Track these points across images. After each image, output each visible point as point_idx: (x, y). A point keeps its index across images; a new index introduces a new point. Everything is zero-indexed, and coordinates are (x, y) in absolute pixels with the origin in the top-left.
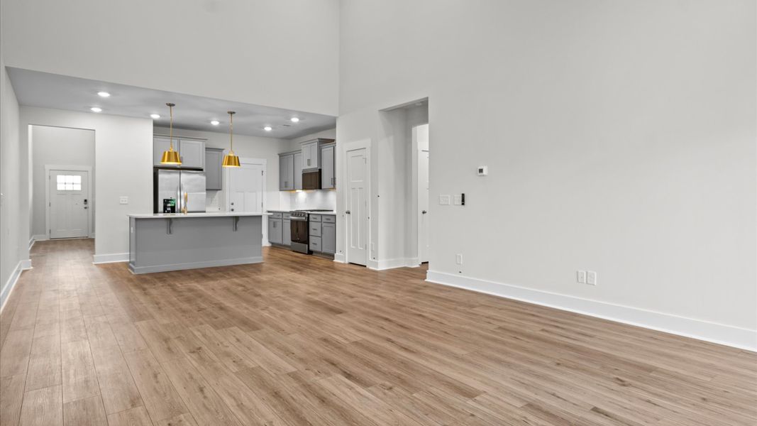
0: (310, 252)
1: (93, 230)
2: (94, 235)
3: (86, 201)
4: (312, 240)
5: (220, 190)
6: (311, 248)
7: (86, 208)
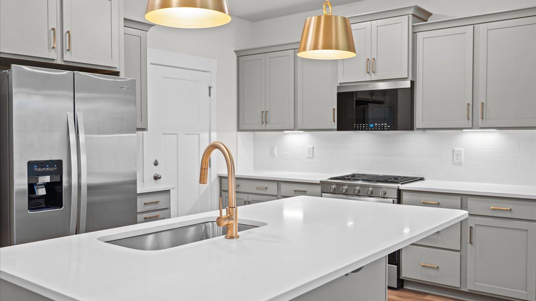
5: (144, 129)
6: (405, 274)
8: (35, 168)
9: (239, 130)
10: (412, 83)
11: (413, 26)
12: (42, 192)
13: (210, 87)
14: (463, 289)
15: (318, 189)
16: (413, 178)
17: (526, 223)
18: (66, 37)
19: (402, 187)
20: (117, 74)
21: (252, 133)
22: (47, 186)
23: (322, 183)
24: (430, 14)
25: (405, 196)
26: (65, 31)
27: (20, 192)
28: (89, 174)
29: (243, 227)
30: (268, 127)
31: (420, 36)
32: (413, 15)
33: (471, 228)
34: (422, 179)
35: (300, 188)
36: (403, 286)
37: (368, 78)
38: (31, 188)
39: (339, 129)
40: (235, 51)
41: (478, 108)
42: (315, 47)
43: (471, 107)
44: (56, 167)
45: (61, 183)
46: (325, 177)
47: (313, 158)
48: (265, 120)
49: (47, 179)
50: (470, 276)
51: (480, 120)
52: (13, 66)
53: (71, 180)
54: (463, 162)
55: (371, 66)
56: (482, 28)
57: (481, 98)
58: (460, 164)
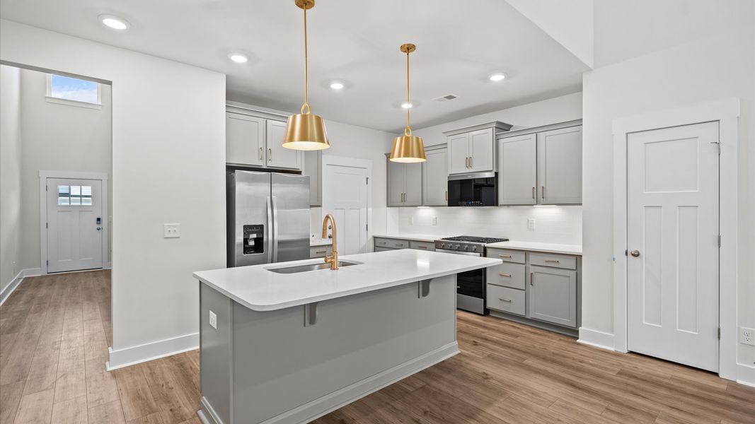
0: (487, 312)
1: (110, 259)
2: (111, 265)
3: (99, 219)
4: (490, 290)
5: (319, 206)
6: (489, 305)
7: (99, 229)
8: (248, 229)
9: (388, 206)
10: (497, 174)
11: (496, 135)
12: (252, 243)
13: (367, 178)
14: (527, 317)
15: (434, 246)
16: (498, 239)
17: (568, 271)
18: (269, 152)
19: (486, 245)
20: (299, 173)
21: (397, 208)
22: (255, 239)
23: (436, 242)
24: (511, 126)
25: (489, 251)
26: (268, 149)
27: (239, 244)
28: (279, 234)
29: (344, 264)
30: (406, 204)
31: (501, 141)
32: (496, 127)
33: (532, 274)
34: (507, 240)
35: (423, 245)
36: (489, 314)
37: (467, 170)
38: (246, 241)
39: (449, 206)
40: (385, 154)
41: (540, 190)
42: (399, 156)
43: (535, 190)
44: (260, 229)
45: (262, 238)
46: (438, 238)
47: (436, 225)
48: (403, 200)
49: (254, 236)
50: (531, 308)
51: (542, 199)
52: (236, 171)
53: (268, 237)
54: (534, 228)
55: (469, 162)
56: (542, 136)
57: (542, 184)
58: (533, 230)
